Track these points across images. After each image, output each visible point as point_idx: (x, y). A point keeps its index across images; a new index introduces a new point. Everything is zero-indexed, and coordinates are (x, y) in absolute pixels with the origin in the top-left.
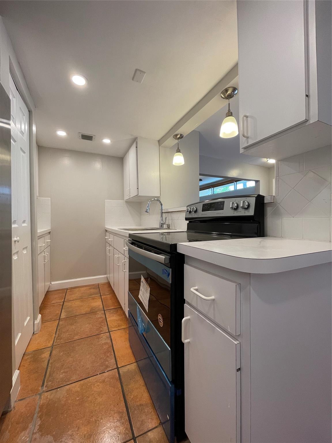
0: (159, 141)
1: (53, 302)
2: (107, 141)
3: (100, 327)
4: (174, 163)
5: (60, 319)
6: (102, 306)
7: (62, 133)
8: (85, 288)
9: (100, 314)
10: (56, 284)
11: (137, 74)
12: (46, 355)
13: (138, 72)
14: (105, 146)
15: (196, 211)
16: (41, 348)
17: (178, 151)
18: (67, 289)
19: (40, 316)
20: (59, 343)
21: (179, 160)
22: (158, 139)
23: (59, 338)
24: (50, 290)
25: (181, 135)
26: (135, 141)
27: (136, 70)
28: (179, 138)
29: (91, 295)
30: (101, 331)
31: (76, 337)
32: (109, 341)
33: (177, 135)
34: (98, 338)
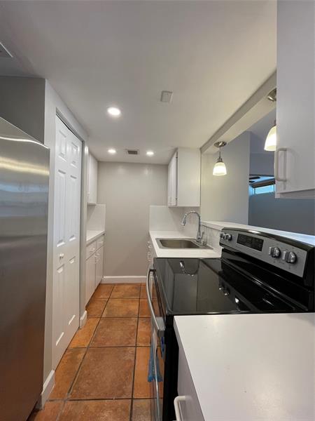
0: (201, 149)
1: (102, 297)
2: (150, 153)
3: (130, 339)
4: (214, 174)
5: (101, 317)
6: (137, 312)
7: (112, 151)
8: (129, 286)
9: (133, 322)
10: (108, 278)
11: (164, 95)
12: (81, 356)
13: (165, 93)
14: (148, 158)
15: (231, 239)
16: (80, 347)
17: (220, 160)
18: (115, 284)
19: (86, 312)
20: (93, 346)
21: (220, 169)
22: (200, 147)
23: (95, 339)
24: (103, 283)
25: (223, 143)
26: (176, 150)
27: (163, 92)
28: (221, 146)
29: (132, 295)
30: (129, 343)
31: (108, 344)
32: (133, 359)
33: (219, 143)
34: (125, 351)
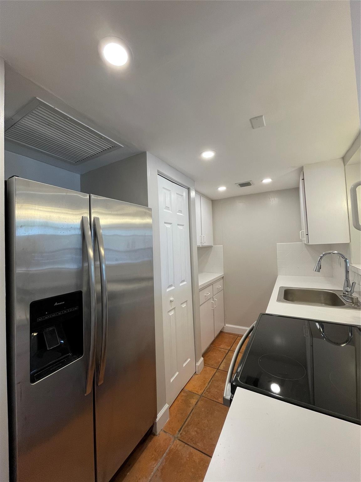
0: (343, 158)
1: (221, 346)
2: (267, 181)
5: (218, 369)
7: (222, 189)
10: (230, 327)
11: (255, 122)
12: (193, 401)
13: (253, 120)
16: (194, 392)
18: (238, 335)
19: (202, 359)
20: (206, 396)
23: (208, 390)
24: (225, 331)
